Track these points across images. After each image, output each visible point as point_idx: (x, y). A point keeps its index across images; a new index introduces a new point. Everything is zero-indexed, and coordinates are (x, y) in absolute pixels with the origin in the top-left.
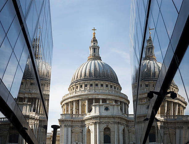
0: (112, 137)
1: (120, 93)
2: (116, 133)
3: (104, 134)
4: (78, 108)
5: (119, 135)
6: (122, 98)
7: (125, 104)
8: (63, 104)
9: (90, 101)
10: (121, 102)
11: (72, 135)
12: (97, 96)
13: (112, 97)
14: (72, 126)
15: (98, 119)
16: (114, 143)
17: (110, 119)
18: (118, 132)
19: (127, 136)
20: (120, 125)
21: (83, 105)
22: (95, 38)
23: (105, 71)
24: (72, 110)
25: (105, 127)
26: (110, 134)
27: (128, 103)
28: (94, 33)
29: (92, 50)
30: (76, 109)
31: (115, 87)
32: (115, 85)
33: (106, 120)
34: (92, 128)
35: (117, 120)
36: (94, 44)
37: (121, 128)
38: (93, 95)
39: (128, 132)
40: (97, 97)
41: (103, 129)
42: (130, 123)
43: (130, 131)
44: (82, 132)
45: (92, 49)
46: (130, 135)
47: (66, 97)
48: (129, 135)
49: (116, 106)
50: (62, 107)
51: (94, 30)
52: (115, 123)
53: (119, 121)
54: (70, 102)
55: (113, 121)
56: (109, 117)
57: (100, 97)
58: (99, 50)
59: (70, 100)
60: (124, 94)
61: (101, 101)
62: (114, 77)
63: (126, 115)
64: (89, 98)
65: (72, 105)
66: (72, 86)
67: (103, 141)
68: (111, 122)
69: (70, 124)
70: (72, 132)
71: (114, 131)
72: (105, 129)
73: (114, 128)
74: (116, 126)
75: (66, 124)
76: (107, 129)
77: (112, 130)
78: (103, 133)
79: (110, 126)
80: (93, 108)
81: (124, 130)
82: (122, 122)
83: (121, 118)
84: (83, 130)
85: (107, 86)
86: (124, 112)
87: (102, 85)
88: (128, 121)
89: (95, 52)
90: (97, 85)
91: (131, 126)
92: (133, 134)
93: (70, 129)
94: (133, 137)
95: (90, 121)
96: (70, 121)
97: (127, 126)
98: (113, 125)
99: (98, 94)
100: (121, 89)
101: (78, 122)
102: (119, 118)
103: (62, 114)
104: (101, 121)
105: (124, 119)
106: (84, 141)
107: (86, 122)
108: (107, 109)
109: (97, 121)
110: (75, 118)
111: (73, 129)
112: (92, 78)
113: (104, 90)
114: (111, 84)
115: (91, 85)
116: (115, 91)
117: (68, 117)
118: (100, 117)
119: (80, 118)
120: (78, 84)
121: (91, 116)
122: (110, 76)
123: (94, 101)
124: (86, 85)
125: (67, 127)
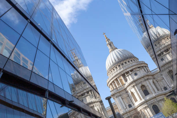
0: (148, 90)
1: (139, 62)
2: (150, 86)
3: (143, 90)
5: (152, 86)
6: (141, 64)
7: (145, 66)
8: (109, 85)
9: (124, 75)
10: (142, 67)
11: (123, 101)
13: (135, 67)
14: (120, 95)
15: (134, 83)
16: (152, 93)
17: (141, 79)
18: (150, 85)
19: (157, 84)
20: (149, 80)
21: (121, 80)
22: (107, 38)
25: (141, 85)
26: (146, 89)
27: (146, 65)
31: (134, 60)
33: (139, 81)
34: (133, 90)
35: (146, 78)
36: (108, 41)
37: (151, 81)
38: (123, 71)
39: (156, 82)
40: (126, 71)
41: (140, 87)
42: (155, 76)
43: (157, 81)
44: (128, 96)
45: (108, 45)
47: (109, 80)
48: (158, 83)
49: (140, 70)
52: (145, 80)
53: (148, 78)
54: (112, 82)
55: (144, 79)
56: (140, 79)
57: (128, 70)
58: (113, 44)
59: (112, 81)
60: (142, 61)
61: (130, 72)
63: (150, 72)
64: (122, 74)
65: (114, 83)
66: (109, 72)
67: (144, 95)
70: (123, 99)
71: (148, 86)
72: (141, 87)
73: (147, 83)
74: (147, 82)
75: (116, 96)
76: (143, 86)
77: (146, 85)
78: (141, 90)
79: (144, 83)
80: (127, 78)
81: (153, 82)
83: (148, 75)
84: (128, 95)
85: (129, 62)
86: (147, 71)
87: (126, 63)
88: (153, 75)
89: (111, 46)
90: (122, 64)
91: (156, 77)
92: (160, 81)
93: (120, 97)
94: (161, 83)
95: (130, 87)
96: (117, 93)
97: (154, 78)
98: (145, 82)
99: (126, 69)
100: (138, 59)
101: (123, 91)
102: (146, 76)
103: (111, 91)
104: (136, 83)
105: (150, 75)
106: (132, 101)
107: (128, 89)
108: (136, 74)
109: (134, 85)
110: (119, 90)
111: (122, 97)
112: (118, 61)
113: (128, 65)
114: (131, 59)
115: (119, 66)
116: (135, 62)
117: (115, 91)
118: (135, 81)
119: (122, 88)
120: (111, 69)
121: (128, 83)
122: (127, 55)
123: (126, 75)
124: (116, 68)
125: (118, 97)
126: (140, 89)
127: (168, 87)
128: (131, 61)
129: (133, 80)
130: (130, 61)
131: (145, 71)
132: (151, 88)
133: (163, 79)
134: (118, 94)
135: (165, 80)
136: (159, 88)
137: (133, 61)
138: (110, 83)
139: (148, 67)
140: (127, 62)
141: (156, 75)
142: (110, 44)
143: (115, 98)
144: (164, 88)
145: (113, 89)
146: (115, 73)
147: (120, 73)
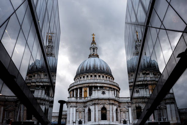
0: (108, 115)
3: (101, 113)
5: (113, 114)
6: (115, 86)
7: (117, 90)
8: (70, 91)
9: (91, 88)
10: (114, 89)
11: (76, 114)
13: (107, 85)
14: (76, 107)
15: (97, 101)
16: (109, 119)
17: (106, 101)
18: (112, 111)
19: (119, 114)
20: (113, 106)
21: (86, 91)
22: (93, 41)
23: (102, 65)
24: (77, 95)
25: (102, 107)
26: (106, 113)
27: (119, 90)
28: (93, 38)
29: (92, 50)
30: (80, 94)
32: (109, 76)
33: (103, 102)
34: (92, 108)
35: (112, 102)
36: (94, 45)
37: (115, 108)
39: (119, 111)
40: (95, 85)
42: (121, 104)
43: (121, 110)
44: (84, 112)
46: (122, 114)
47: (72, 85)
48: (121, 114)
49: (110, 91)
50: (69, 93)
51: (93, 35)
52: (110, 104)
53: (114, 103)
54: (75, 89)
55: (109, 102)
56: (105, 99)
57: (98, 85)
59: (75, 87)
60: (116, 83)
61: (99, 88)
62: (109, 70)
63: (118, 98)
64: (90, 85)
65: (77, 91)
66: (77, 77)
67: (100, 118)
68: (107, 103)
69: (75, 105)
70: (77, 111)
71: (109, 111)
72: (102, 109)
74: (111, 106)
75: (72, 105)
76: (104, 109)
77: (108, 109)
78: (100, 112)
79: (106, 106)
80: (93, 92)
81: (117, 110)
82: (115, 103)
83: (115, 100)
84: (85, 110)
85: (103, 77)
86: (116, 96)
87: (99, 76)
88: (119, 103)
89: (94, 51)
90: (95, 76)
91: (122, 107)
92: (124, 112)
93: (75, 109)
94: (124, 115)
95: (91, 103)
96: (75, 102)
97: (119, 107)
98: (108, 106)
99: (96, 83)
100: (114, 79)
101: (81, 104)
102: (113, 100)
103: (69, 97)
104: (99, 102)
105: (117, 101)
106: (86, 118)
107: (88, 104)
108: (104, 93)
109: (96, 102)
110: (79, 100)
111: (77, 108)
112: (92, 71)
113: (101, 80)
114: (106, 76)
115: (91, 76)
116: (109, 81)
117: (73, 99)
118: (99, 99)
119: (83, 100)
120: (81, 75)
121: (91, 98)
122: (105, 69)
123: (93, 88)
124: (87, 76)
125: (73, 107)
126: (99, 111)
127: (128, 122)
128: (106, 77)
129: (97, 97)
131: (115, 95)
132: (111, 114)
133: (128, 111)
134: (75, 104)
135: (129, 114)
136: (119, 118)
137: (108, 78)
138: (73, 88)
139: (119, 92)
140: (101, 76)
141: (123, 104)
142: (94, 49)
143: (69, 107)
144: (123, 121)
145: (72, 96)
146: (83, 81)
147: (88, 84)
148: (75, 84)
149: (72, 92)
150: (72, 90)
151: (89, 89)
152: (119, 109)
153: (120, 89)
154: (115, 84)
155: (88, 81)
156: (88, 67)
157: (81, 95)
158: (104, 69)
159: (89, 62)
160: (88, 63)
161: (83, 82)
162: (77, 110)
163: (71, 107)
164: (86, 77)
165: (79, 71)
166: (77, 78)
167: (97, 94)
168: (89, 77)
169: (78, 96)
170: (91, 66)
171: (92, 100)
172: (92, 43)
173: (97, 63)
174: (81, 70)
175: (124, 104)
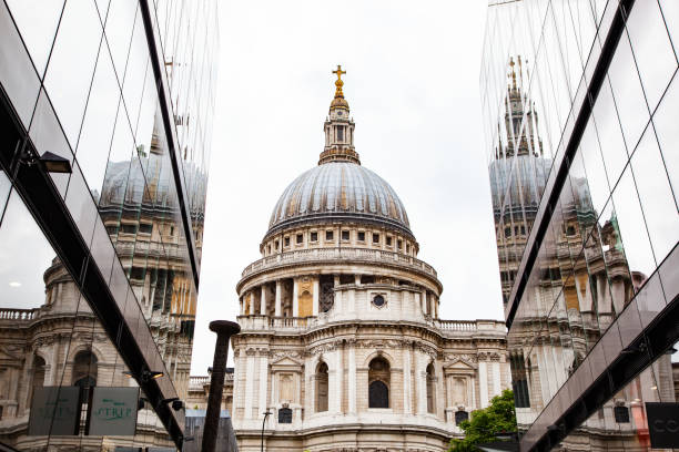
0: (393, 388)
1: (415, 260)
2: (407, 374)
3: (370, 379)
4: (288, 304)
5: (414, 383)
6: (421, 275)
7: (429, 293)
8: (243, 291)
9: (326, 282)
10: (422, 287)
11: (270, 382)
12: (346, 267)
13: (391, 272)
14: (270, 354)
15: (353, 331)
16: (401, 406)
17: (388, 332)
18: (413, 372)
19: (439, 386)
20: (417, 352)
21: (307, 294)
22: (339, 96)
23: (371, 193)
24: (271, 308)
25: (373, 357)
26: (388, 379)
27: (436, 291)
28: (339, 84)
29: (332, 132)
30: (282, 305)
31: (399, 243)
32: (400, 238)
33: (378, 335)
34: (333, 359)
35: (410, 337)
36: (340, 114)
37: (423, 360)
38: (334, 264)
39: (441, 374)
40: (345, 272)
41: (369, 361)
42: (449, 346)
43: (448, 372)
44: (301, 373)
45: (332, 129)
46: (449, 385)
47: (254, 270)
48: (445, 384)
49: (406, 294)
50: (241, 299)
51: (339, 72)
52: (403, 344)
53: (417, 340)
54: (267, 284)
55: (399, 338)
56: (386, 327)
57: (355, 270)
58: (355, 133)
59: (265, 278)
60: (427, 266)
61: (358, 282)
62: (398, 211)
63: (437, 324)
64: (324, 272)
65: (271, 295)
66: (273, 238)
67: (366, 400)
68: (391, 342)
69: (266, 347)
70: (272, 373)
71: (401, 371)
72: (372, 363)
73: (399, 358)
74: (407, 353)
75: (254, 347)
76: (379, 364)
77: (395, 365)
78: (365, 375)
79: (389, 353)
80: (338, 297)
81: (430, 369)
82: (424, 342)
83: (424, 331)
84: (303, 367)
85: (376, 238)
87: (361, 236)
88: (443, 341)
89: (340, 138)
90: (346, 235)
91: (451, 357)
92: (459, 380)
93: (265, 361)
94: (458, 389)
95: (328, 339)
96: (265, 336)
97: (441, 356)
98: (398, 351)
99: (349, 263)
100: (417, 249)
101: (290, 343)
102: (415, 329)
103: (240, 317)
104: (361, 337)
105: (432, 335)
106: (306, 399)
107: (316, 342)
108: (379, 301)
109: (347, 338)
110: (279, 328)
111: (273, 360)
112: (333, 214)
113: (367, 250)
114: (390, 234)
115: (330, 235)
116: (400, 255)
117: (259, 325)
118: (359, 326)
119: (295, 328)
120: (290, 231)
121: (330, 321)
122: (384, 210)
123: (337, 283)
124: (314, 236)
125: (258, 355)
126: (363, 370)
128: (389, 240)
129: (353, 318)
130: (383, 239)
131: (422, 309)
132: (407, 386)
133: (475, 376)
134: (264, 344)
135: (478, 384)
136: (439, 402)
137: (394, 244)
138: (255, 282)
139: (437, 298)
140: (369, 237)
141: (455, 347)
142: (340, 128)
143: (242, 353)
144: (457, 414)
145: (251, 312)
146: (296, 255)
147: (314, 264)
148: (266, 266)
149: (252, 297)
150: (253, 288)
151: (320, 285)
152: (438, 365)
153: (440, 290)
154: (423, 268)
155: (314, 256)
156: (317, 199)
157: (288, 307)
158: (379, 208)
159: (320, 180)
160: (318, 186)
161: (297, 258)
162: (274, 368)
163: (250, 352)
164: (307, 238)
165: (283, 214)
166: (271, 243)
167: (351, 306)
168: (322, 236)
169: (278, 313)
170: (330, 197)
171: (332, 330)
172: (333, 108)
173: (351, 186)
174: (288, 209)
175: (461, 346)
